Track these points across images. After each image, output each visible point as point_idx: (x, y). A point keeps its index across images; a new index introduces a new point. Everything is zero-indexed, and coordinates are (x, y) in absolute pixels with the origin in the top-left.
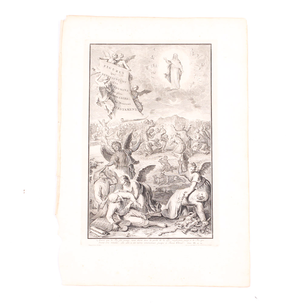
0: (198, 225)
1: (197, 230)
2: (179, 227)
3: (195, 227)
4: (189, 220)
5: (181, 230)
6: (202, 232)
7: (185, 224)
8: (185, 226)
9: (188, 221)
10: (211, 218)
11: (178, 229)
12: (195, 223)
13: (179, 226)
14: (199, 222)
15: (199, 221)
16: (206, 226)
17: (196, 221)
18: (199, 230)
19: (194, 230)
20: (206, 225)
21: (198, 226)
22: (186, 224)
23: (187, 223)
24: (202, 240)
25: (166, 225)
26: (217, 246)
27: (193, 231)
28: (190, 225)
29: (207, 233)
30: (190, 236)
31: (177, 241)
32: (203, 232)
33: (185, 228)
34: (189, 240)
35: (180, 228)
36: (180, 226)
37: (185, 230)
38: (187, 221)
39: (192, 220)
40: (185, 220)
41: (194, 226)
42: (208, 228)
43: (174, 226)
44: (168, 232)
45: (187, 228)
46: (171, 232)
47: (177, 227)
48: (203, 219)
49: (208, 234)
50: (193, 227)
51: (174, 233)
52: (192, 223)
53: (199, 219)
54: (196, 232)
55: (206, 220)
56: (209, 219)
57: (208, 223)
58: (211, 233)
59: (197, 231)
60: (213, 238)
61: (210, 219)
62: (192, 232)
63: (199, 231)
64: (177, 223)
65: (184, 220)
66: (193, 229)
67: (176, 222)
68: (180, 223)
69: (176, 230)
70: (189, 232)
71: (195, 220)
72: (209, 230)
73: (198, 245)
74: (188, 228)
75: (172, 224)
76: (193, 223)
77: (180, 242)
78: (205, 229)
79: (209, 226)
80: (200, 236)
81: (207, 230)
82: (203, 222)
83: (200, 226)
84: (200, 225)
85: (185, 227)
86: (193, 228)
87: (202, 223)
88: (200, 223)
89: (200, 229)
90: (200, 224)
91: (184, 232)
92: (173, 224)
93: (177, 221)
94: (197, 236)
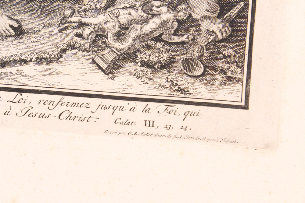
0: (175, 34)
1: (172, 61)
2: (80, 40)
3: (159, 45)
4: (132, 7)
5: (90, 56)
6: (192, 70)
7: (112, 28)
8: (109, 35)
9: (132, 12)
10: (245, 7)
11: (72, 46)
12: (164, 23)
13: (79, 31)
14: (181, 23)
15: (182, 15)
16: (216, 43)
17: (167, 15)
18: (180, 59)
19: (152, 57)
20: (220, 37)
21: (177, 39)
22: (117, 28)
23: (124, 19)
24: (192, 114)
25: (16, 25)
26: (267, 147)
27: (146, 64)
28: (139, 32)
29: (219, 77)
30: (129, 87)
31: (64, 108)
32: (199, 71)
33: (108, 46)
34: (122, 109)
35: (87, 44)
36: (87, 32)
37: (110, 57)
38: (122, 11)
39: (148, 7)
40: (113, 5)
41: (158, 39)
42: (226, 53)
43: (56, 30)
44: (24, 61)
45: (118, 45)
46: (39, 60)
47: (70, 36)
48: (205, 6)
49: (223, 82)
50: (150, 43)
51: (57, 67)
52: (146, 21)
53: (184, 6)
54: (162, 67)
55: (219, 16)
56: (234, 11)
57: (229, 30)
58: (238, 80)
59: (167, 66)
60: (246, 107)
61: (239, 13)
62: (145, 69)
63: (178, 66)
64: (74, 19)
65: (107, 7)
66: (149, 53)
67: (68, 12)
68: (85, 20)
69: (64, 51)
70: (130, 67)
71: (164, 9)
72: (233, 67)
73: (167, 133)
74: (126, 44)
75: (46, 21)
76: (153, 25)
77: (77, 112)
78: (213, 58)
79: (231, 43)
80: (180, 90)
81: (221, 64)
82: (205, 25)
83: (183, 43)
84: (185, 38)
85: (110, 40)
86: (148, 46)
87: (198, 29)
88: (188, 25)
89: (183, 57)
90: (187, 31)
91: (104, 66)
92: (52, 21)
93: (76, 7)
94: (168, 91)
